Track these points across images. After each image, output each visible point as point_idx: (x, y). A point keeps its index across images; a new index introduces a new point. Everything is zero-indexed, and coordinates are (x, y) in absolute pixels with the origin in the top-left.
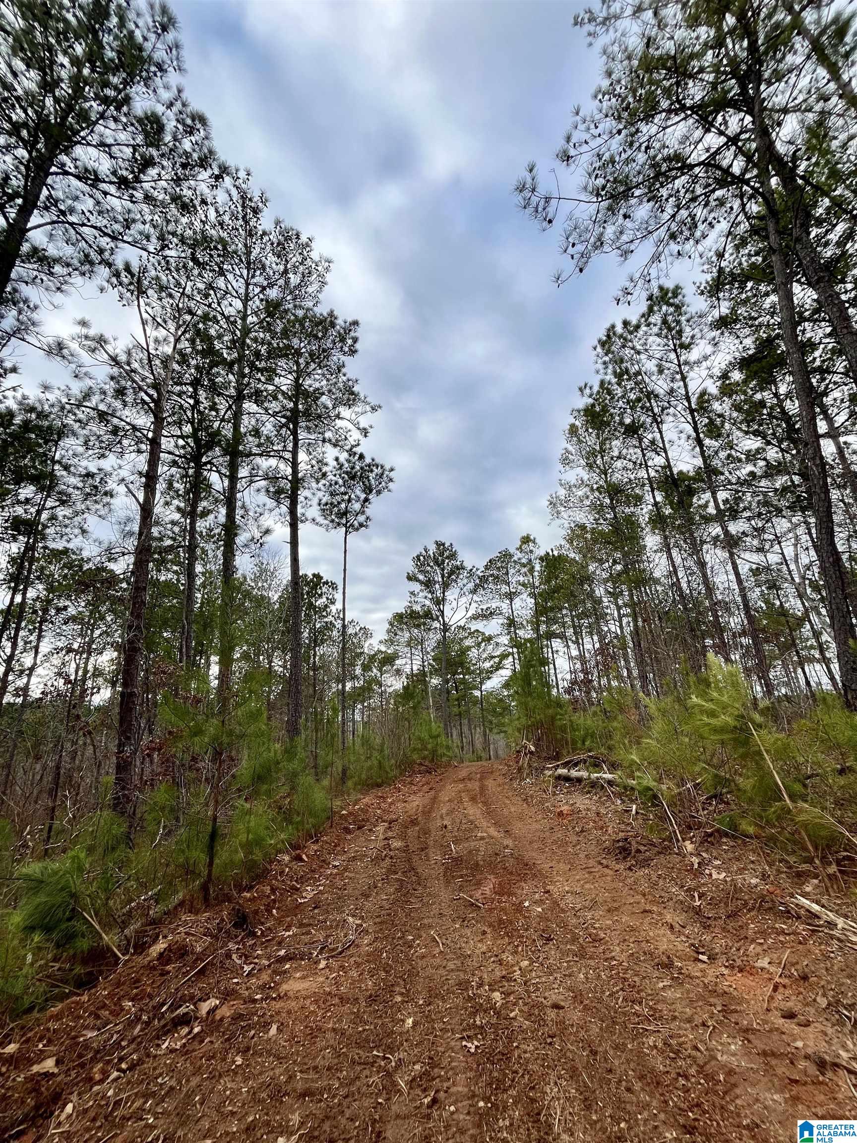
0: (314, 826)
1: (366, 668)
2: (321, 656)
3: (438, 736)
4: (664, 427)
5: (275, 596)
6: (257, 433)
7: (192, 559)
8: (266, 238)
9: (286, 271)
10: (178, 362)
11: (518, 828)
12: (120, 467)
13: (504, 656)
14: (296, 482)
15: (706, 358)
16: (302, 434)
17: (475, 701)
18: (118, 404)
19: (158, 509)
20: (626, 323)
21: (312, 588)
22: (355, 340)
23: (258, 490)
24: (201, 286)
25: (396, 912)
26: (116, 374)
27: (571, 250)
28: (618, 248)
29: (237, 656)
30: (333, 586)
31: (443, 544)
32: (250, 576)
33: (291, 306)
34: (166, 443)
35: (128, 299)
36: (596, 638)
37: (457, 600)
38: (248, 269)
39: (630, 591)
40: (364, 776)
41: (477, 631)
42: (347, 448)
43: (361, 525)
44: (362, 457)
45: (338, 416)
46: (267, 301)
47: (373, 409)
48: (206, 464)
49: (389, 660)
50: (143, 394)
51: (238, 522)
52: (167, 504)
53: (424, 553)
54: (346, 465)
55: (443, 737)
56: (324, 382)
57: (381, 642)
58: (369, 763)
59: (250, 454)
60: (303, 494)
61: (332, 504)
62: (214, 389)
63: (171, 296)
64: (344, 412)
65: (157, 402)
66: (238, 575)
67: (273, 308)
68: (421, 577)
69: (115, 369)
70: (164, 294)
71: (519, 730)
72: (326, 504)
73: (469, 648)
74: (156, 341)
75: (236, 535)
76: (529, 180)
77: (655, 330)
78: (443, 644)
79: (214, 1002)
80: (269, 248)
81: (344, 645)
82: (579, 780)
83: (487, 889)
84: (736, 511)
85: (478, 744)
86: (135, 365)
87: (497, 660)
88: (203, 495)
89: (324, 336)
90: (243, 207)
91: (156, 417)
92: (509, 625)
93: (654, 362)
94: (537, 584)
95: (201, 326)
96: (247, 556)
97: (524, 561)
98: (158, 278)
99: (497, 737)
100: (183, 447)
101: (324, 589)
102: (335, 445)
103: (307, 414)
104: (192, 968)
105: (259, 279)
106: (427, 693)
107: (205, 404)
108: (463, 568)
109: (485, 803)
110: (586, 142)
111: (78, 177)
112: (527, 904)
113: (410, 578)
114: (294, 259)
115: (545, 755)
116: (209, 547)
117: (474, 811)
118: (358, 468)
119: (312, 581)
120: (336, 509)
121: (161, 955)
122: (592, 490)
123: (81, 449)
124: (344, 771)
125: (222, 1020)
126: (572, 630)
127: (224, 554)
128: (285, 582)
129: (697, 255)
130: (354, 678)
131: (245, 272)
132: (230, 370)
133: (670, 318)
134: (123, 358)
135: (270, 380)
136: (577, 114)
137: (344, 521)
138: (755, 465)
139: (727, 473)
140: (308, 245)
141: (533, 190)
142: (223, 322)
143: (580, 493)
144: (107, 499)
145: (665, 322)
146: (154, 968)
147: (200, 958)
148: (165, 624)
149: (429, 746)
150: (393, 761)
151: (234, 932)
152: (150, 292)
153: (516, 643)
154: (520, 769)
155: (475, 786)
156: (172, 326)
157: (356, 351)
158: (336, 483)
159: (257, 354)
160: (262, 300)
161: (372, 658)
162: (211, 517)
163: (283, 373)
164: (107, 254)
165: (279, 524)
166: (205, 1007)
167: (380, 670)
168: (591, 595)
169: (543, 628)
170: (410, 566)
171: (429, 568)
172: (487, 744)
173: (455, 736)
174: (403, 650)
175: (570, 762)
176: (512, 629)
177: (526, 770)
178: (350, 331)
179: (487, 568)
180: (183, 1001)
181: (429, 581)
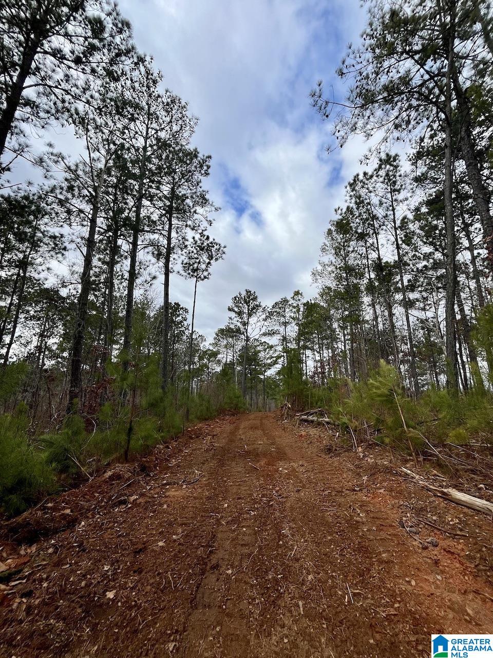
0: (174, 434)
1: (201, 358)
2: (177, 350)
3: (240, 397)
4: (379, 237)
5: (152, 314)
6: (148, 218)
8: (160, 100)
9: (171, 122)
10: (107, 174)
12: (72, 234)
13: (279, 357)
14: (170, 250)
15: (407, 199)
16: (174, 221)
17: (261, 381)
20: (365, 174)
21: (174, 311)
22: (209, 167)
23: (148, 253)
24: (120, 126)
25: (218, 470)
26: (69, 177)
27: (337, 134)
28: (365, 132)
30: (186, 311)
31: (250, 292)
34: (100, 222)
35: (80, 134)
36: (330, 351)
37: (255, 324)
38: (149, 118)
39: (351, 326)
40: (199, 414)
41: (265, 342)
42: (200, 231)
43: (205, 277)
44: (208, 238)
45: (195, 212)
46: (159, 139)
47: (216, 210)
48: (120, 236)
49: (215, 354)
51: (137, 270)
53: (239, 296)
54: (199, 242)
55: (242, 398)
56: (189, 191)
57: (210, 344)
58: (202, 408)
59: (143, 231)
60: (172, 256)
61: (189, 264)
62: (126, 190)
63: (102, 132)
64: (199, 209)
65: (95, 197)
68: (236, 309)
69: (69, 174)
70: (98, 130)
71: (283, 396)
72: (186, 264)
73: (259, 351)
74: (94, 160)
75: (136, 278)
76: (318, 90)
77: (381, 179)
78: (246, 348)
79: (135, 497)
80: (161, 107)
82: (312, 421)
84: (415, 287)
85: (260, 404)
87: (274, 359)
89: (190, 163)
90: (147, 78)
91: (93, 206)
92: (283, 340)
93: (379, 198)
94: (301, 318)
95: (120, 152)
97: (295, 305)
98: (94, 119)
99: (270, 401)
101: (181, 312)
102: (193, 229)
103: (177, 209)
104: (125, 484)
105: (155, 126)
106: (234, 375)
108: (260, 306)
109: (263, 430)
110: (354, 66)
111: (53, 56)
112: (281, 469)
113: (230, 309)
114: (176, 115)
115: (296, 409)
117: (257, 433)
118: (205, 244)
119: (174, 306)
120: (191, 267)
121: (110, 477)
122: (336, 268)
125: (140, 503)
126: (317, 346)
128: (158, 306)
129: (408, 141)
131: (147, 120)
133: (391, 173)
135: (157, 187)
136: (350, 48)
137: (196, 274)
138: (428, 262)
139: (411, 265)
140: (185, 107)
141: (320, 97)
142: (132, 151)
143: (330, 269)
144: (63, 252)
145: (387, 175)
146: (107, 482)
147: (128, 479)
149: (234, 402)
150: (214, 408)
151: (141, 473)
152: (90, 128)
153: (286, 350)
154: (282, 415)
157: (209, 174)
158: (192, 252)
160: (156, 139)
161: (205, 352)
163: (165, 184)
164: (67, 104)
165: (158, 273)
166: (132, 498)
167: (209, 360)
168: (330, 327)
169: (302, 343)
170: (230, 303)
171: (241, 305)
172: (264, 404)
173: (247, 398)
174: (222, 350)
175: (308, 413)
176: (285, 343)
177: (286, 416)
178: (206, 161)
179: (273, 307)
180: (122, 495)
181: (240, 312)
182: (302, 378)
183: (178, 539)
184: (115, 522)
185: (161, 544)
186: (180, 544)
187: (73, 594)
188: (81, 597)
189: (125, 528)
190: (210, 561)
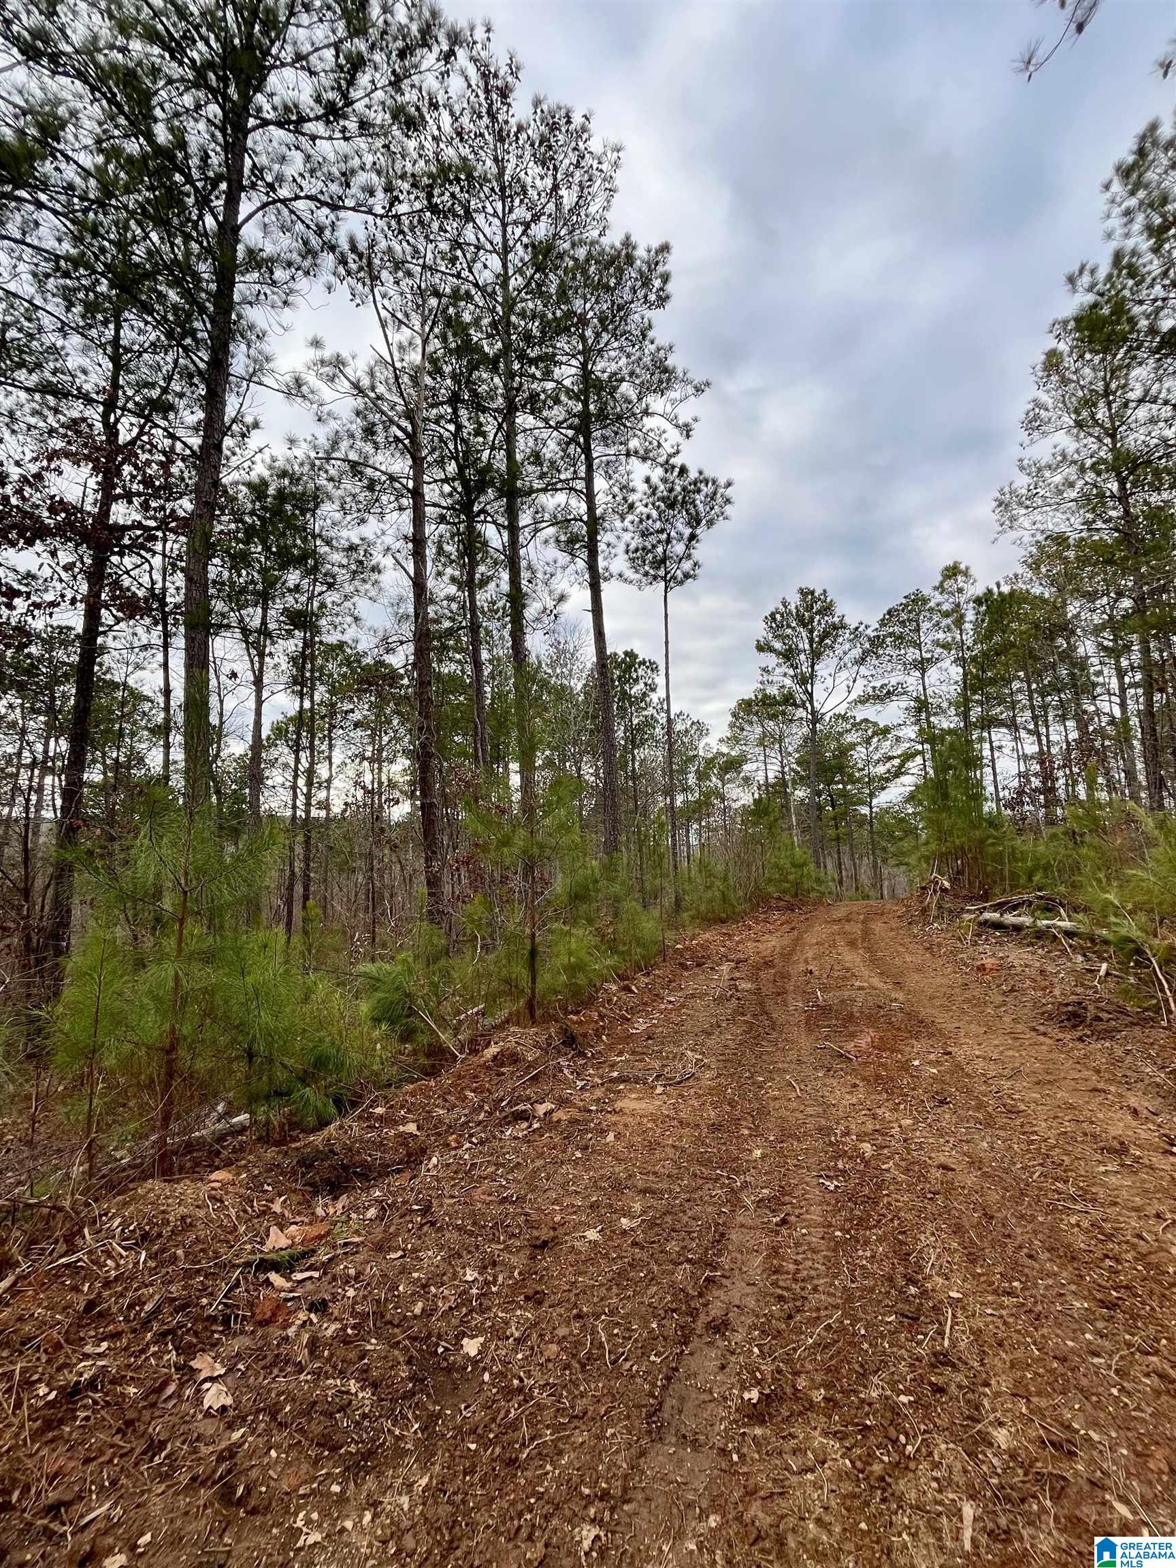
0: (643, 957)
1: (702, 776)
2: (642, 761)
3: (804, 864)
5: (578, 685)
6: (536, 458)
7: (476, 643)
8: (523, 137)
9: (556, 187)
10: (430, 374)
11: (913, 980)
12: (383, 533)
13: (908, 756)
14: (594, 523)
16: (597, 450)
17: (862, 821)
18: (369, 448)
19: (431, 583)
21: (624, 672)
22: (665, 278)
23: (546, 542)
24: (444, 246)
25: (743, 1054)
26: (361, 407)
29: (539, 762)
30: (653, 667)
31: (812, 593)
32: (545, 660)
33: (567, 246)
34: (431, 493)
35: (361, 294)
36: (1071, 724)
37: (833, 676)
38: (503, 198)
39: (1143, 642)
40: (703, 908)
41: (866, 720)
42: (661, 460)
43: (687, 576)
44: (683, 470)
45: (646, 412)
46: (534, 246)
47: (698, 390)
48: (478, 515)
49: (732, 765)
50: (394, 429)
51: (525, 589)
52: (439, 574)
53: (782, 608)
54: (662, 487)
55: (812, 866)
56: (624, 361)
57: (721, 741)
58: (709, 894)
59: (531, 491)
60: (604, 538)
61: (644, 549)
62: (478, 405)
63: (409, 274)
64: (656, 403)
65: (412, 436)
66: (532, 659)
67: (544, 255)
68: (778, 645)
69: (360, 400)
70: (400, 274)
71: (927, 859)
72: (637, 550)
73: (853, 746)
74: (401, 348)
75: (524, 606)
78: (812, 742)
79: (548, 1106)
80: (528, 153)
81: (671, 745)
82: (1018, 928)
83: (864, 1041)
85: (865, 877)
86: (381, 389)
87: (896, 762)
88: (479, 556)
89: (618, 284)
90: (487, 91)
91: (414, 458)
92: (919, 710)
94: (969, 642)
95: (451, 310)
96: (541, 633)
97: (946, 607)
98: (390, 250)
99: (894, 870)
100: (450, 495)
101: (641, 672)
102: (644, 459)
103: (602, 415)
104: (526, 1074)
105: (521, 213)
106: (788, 810)
107: (469, 427)
108: (843, 627)
109: (868, 949)
111: (280, 124)
112: (916, 1063)
113: (760, 648)
114: (567, 162)
115: (965, 892)
116: (493, 625)
117: (851, 958)
118: (678, 488)
119: (623, 661)
120: (650, 556)
121: (495, 1057)
122: (1083, 469)
123: (338, 516)
124: (678, 902)
125: (559, 1121)
126: (1028, 713)
127: (512, 634)
128: (589, 665)
130: (686, 789)
131: (499, 205)
132: (495, 370)
134: (366, 382)
135: (547, 375)
137: (662, 572)
140: (584, 129)
142: (478, 298)
143: (1058, 479)
144: (375, 576)
146: (489, 1068)
147: (531, 1066)
148: (455, 726)
149: (791, 877)
150: (741, 893)
151: (564, 1049)
152: (385, 275)
153: (929, 736)
154: (924, 911)
155: (855, 929)
156: (416, 321)
157: (668, 297)
158: (648, 517)
159: (527, 337)
160: (526, 246)
161: (710, 762)
162: (492, 585)
163: (564, 359)
164: (327, 232)
165: (576, 586)
166: (541, 1109)
167: (722, 780)
168: (1067, 656)
169: (976, 712)
170: (761, 631)
171: (789, 631)
172: (878, 879)
173: (830, 866)
174: (754, 750)
175: (1005, 903)
176: (924, 715)
177: (934, 912)
178: (657, 264)
179: (883, 623)
180: (520, 1100)
181: (790, 650)
182: (980, 807)
183: (632, 1229)
184: (498, 1165)
185: (592, 1235)
186: (635, 1244)
187: (397, 1326)
188: (413, 1339)
189: (519, 1182)
190: (706, 1305)
